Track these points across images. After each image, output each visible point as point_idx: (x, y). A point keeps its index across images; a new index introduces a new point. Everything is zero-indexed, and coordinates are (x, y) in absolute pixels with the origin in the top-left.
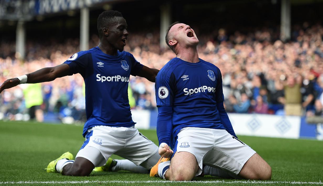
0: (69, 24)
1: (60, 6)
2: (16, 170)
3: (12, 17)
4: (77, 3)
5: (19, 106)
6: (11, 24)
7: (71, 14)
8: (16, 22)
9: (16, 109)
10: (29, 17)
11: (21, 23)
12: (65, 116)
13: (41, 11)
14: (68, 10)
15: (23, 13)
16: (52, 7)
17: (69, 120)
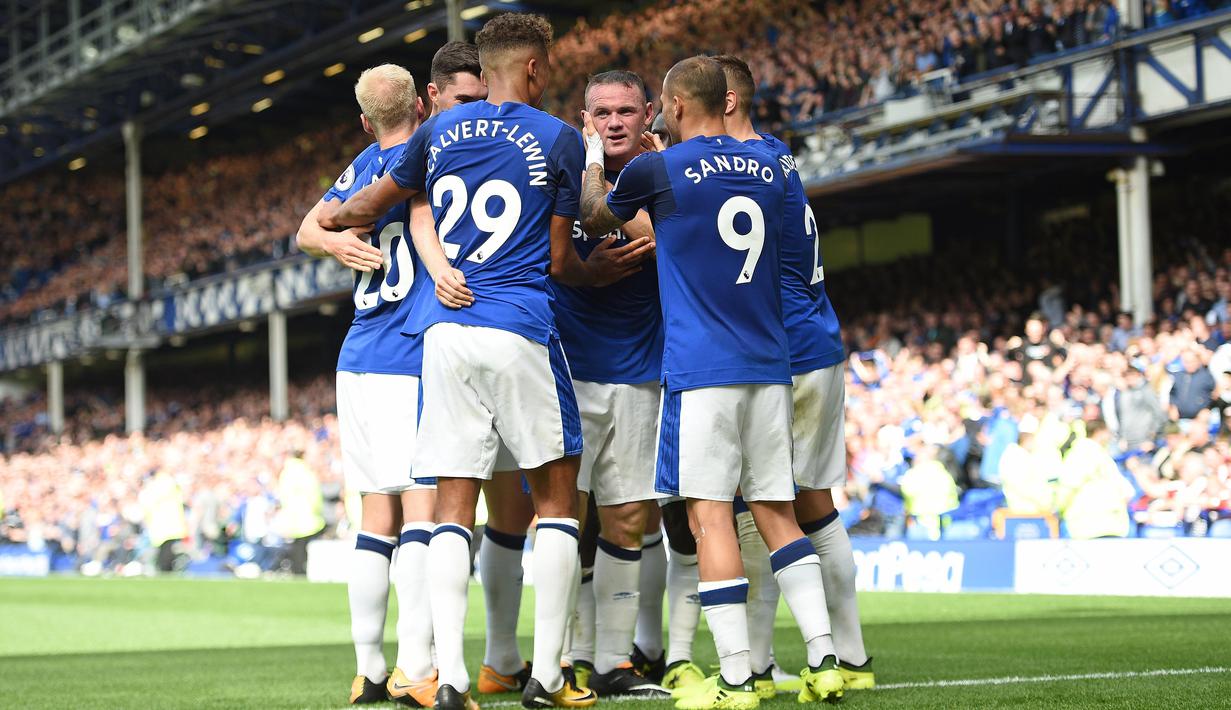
0: (243, 351)
1: (222, 315)
2: (123, 693)
3: (113, 341)
4: (259, 303)
5: (137, 542)
6: (113, 356)
7: (246, 327)
8: (124, 352)
9: (129, 548)
10: (153, 341)
11: (134, 355)
12: (242, 562)
13: (179, 325)
14: (240, 317)
15: (138, 332)
16: (202, 316)
17: (250, 571)
